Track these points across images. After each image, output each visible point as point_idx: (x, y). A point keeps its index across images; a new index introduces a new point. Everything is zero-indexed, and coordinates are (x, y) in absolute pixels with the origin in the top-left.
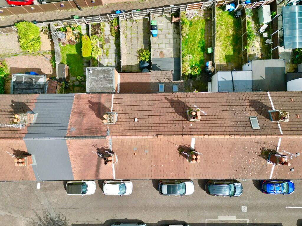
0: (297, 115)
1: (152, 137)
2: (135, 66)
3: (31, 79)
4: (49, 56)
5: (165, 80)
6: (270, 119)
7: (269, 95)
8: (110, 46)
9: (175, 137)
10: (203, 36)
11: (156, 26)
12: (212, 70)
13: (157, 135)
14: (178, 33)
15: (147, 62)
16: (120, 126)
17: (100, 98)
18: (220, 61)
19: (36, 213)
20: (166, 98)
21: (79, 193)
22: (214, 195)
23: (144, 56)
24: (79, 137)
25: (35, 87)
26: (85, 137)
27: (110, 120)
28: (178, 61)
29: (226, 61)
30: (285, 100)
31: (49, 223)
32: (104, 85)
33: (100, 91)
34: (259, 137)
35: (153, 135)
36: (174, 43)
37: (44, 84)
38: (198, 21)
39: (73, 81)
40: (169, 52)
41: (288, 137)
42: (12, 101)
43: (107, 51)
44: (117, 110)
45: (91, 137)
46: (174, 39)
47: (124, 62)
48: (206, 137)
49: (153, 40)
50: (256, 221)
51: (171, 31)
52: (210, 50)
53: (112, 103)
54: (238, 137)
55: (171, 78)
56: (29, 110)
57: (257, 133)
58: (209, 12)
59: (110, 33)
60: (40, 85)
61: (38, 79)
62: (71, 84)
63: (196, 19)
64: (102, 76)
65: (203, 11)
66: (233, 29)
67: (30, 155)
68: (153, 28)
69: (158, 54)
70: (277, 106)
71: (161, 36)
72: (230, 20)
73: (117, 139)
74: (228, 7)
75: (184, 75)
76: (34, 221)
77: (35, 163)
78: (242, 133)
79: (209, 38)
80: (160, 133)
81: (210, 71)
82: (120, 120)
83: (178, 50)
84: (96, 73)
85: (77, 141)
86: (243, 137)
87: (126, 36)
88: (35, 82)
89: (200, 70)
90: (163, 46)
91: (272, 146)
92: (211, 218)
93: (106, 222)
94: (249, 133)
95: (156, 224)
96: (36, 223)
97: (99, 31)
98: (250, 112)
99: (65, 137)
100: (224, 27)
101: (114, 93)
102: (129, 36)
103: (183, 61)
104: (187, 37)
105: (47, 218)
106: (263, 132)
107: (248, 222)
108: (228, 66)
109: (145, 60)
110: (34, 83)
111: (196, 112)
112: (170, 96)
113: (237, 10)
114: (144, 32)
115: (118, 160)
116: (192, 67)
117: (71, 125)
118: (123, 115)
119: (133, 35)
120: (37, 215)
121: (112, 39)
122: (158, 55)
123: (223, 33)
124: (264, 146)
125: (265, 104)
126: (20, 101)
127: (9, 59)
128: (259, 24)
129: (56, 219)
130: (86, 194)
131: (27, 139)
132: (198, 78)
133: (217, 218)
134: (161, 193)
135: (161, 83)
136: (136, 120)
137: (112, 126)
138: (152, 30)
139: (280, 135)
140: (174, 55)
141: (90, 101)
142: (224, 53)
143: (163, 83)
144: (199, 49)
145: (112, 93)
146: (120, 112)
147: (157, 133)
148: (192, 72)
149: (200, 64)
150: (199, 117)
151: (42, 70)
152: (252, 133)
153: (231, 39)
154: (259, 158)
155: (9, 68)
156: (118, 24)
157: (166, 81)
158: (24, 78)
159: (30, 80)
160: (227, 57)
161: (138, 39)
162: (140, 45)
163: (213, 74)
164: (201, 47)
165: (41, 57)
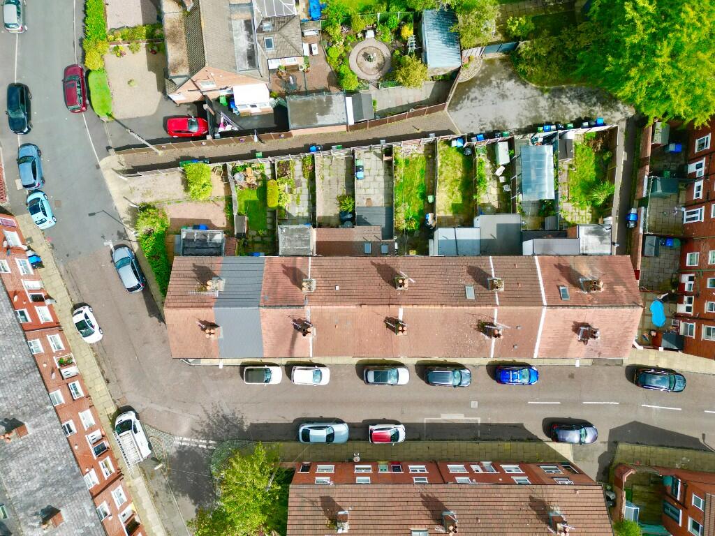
0: (518, 284)
1: (355, 307)
2: (334, 218)
3: (205, 235)
4: (223, 204)
5: (372, 238)
6: (487, 287)
7: (491, 261)
8: (301, 191)
9: (380, 307)
10: (423, 179)
11: (362, 167)
12: (433, 225)
13: (361, 305)
14: (391, 175)
15: (350, 213)
16: (319, 294)
17: (295, 262)
18: (445, 212)
19: (203, 408)
20: (372, 262)
21: (262, 382)
22: (434, 385)
23: (346, 205)
24: (275, 307)
25: (210, 246)
26: (281, 306)
27: (309, 288)
28: (390, 210)
29: (452, 212)
30: (509, 266)
31: (221, 422)
32: (299, 246)
33: (294, 253)
34: (473, 308)
35: (356, 305)
36: (385, 188)
37: (220, 242)
38: (417, 159)
39: (253, 237)
40: (379, 200)
41: (505, 308)
42: (194, 265)
43: (298, 197)
44: (316, 276)
45: (287, 306)
46: (385, 182)
47: (320, 212)
48: (415, 307)
49: (357, 183)
50: (490, 420)
51: (382, 172)
52: (430, 199)
53: (310, 267)
54: (450, 308)
55: (379, 235)
56: (216, 276)
57: (471, 303)
58: (430, 147)
59: (301, 173)
60: (216, 244)
61: (213, 235)
62: (250, 239)
63: (414, 156)
64: (297, 236)
65: (423, 147)
66: (461, 170)
67: (218, 326)
68: (358, 169)
69: (365, 201)
70: (499, 273)
71: (368, 179)
72: (459, 159)
73: (315, 309)
74: (454, 143)
75: (397, 229)
76: (201, 418)
77: (222, 337)
78: (454, 303)
79: (432, 181)
80: (364, 303)
81: (431, 226)
82: (319, 288)
83: (390, 196)
84: (290, 233)
85: (272, 311)
86: (456, 308)
87: (323, 178)
88: (210, 240)
89: (419, 224)
90: (370, 191)
91: (488, 318)
92: (431, 416)
93: (295, 421)
94: (462, 303)
95: (360, 423)
96: (204, 422)
97: (288, 172)
98: (466, 280)
99: (259, 306)
100: (451, 168)
101: (311, 256)
102: (327, 178)
103: (396, 212)
104: (402, 181)
105: (218, 416)
106: (479, 301)
107: (479, 422)
108: (455, 218)
109: (348, 210)
110: (208, 241)
111: (403, 280)
112: (377, 260)
113: (466, 147)
114: (346, 173)
115: (317, 333)
116: (407, 220)
117: (264, 294)
118: (323, 282)
119: (332, 176)
120: (205, 411)
121: (305, 182)
122: (364, 203)
123: (450, 174)
124: (480, 318)
125: (485, 271)
126: (203, 265)
127: (168, 206)
128: (496, 164)
129: (230, 416)
130: (270, 383)
131: (217, 308)
132: (416, 234)
133: (440, 417)
134: (368, 382)
135: (367, 242)
136: (337, 288)
137: (309, 295)
138: (357, 172)
139: (496, 305)
140: (385, 203)
141: (283, 266)
142: (451, 202)
143: (370, 242)
144: (418, 196)
145: (308, 256)
146: (319, 279)
147: (361, 303)
148: (408, 226)
149: (419, 214)
150: (406, 286)
151: (213, 222)
152: (465, 303)
153: (460, 183)
154: (476, 332)
155: (169, 219)
156: (313, 164)
157: (374, 239)
158: (196, 234)
159: (203, 237)
160: (454, 207)
161: (338, 181)
162: (341, 190)
163: (435, 229)
164: (421, 193)
165: (212, 204)
